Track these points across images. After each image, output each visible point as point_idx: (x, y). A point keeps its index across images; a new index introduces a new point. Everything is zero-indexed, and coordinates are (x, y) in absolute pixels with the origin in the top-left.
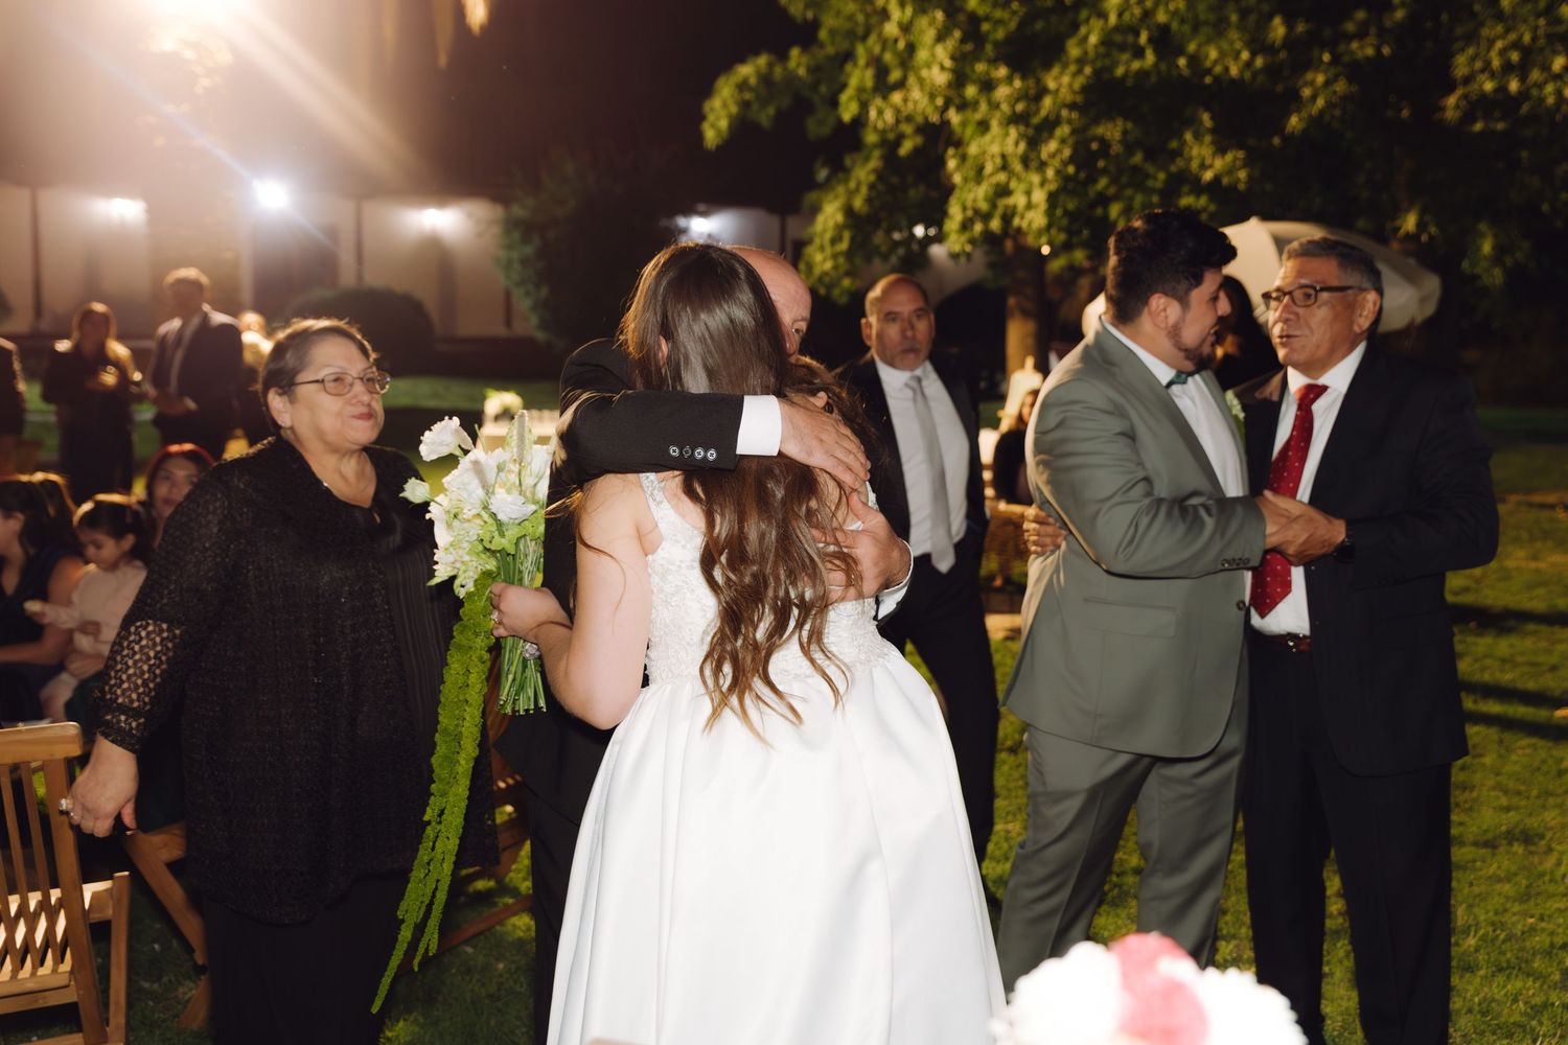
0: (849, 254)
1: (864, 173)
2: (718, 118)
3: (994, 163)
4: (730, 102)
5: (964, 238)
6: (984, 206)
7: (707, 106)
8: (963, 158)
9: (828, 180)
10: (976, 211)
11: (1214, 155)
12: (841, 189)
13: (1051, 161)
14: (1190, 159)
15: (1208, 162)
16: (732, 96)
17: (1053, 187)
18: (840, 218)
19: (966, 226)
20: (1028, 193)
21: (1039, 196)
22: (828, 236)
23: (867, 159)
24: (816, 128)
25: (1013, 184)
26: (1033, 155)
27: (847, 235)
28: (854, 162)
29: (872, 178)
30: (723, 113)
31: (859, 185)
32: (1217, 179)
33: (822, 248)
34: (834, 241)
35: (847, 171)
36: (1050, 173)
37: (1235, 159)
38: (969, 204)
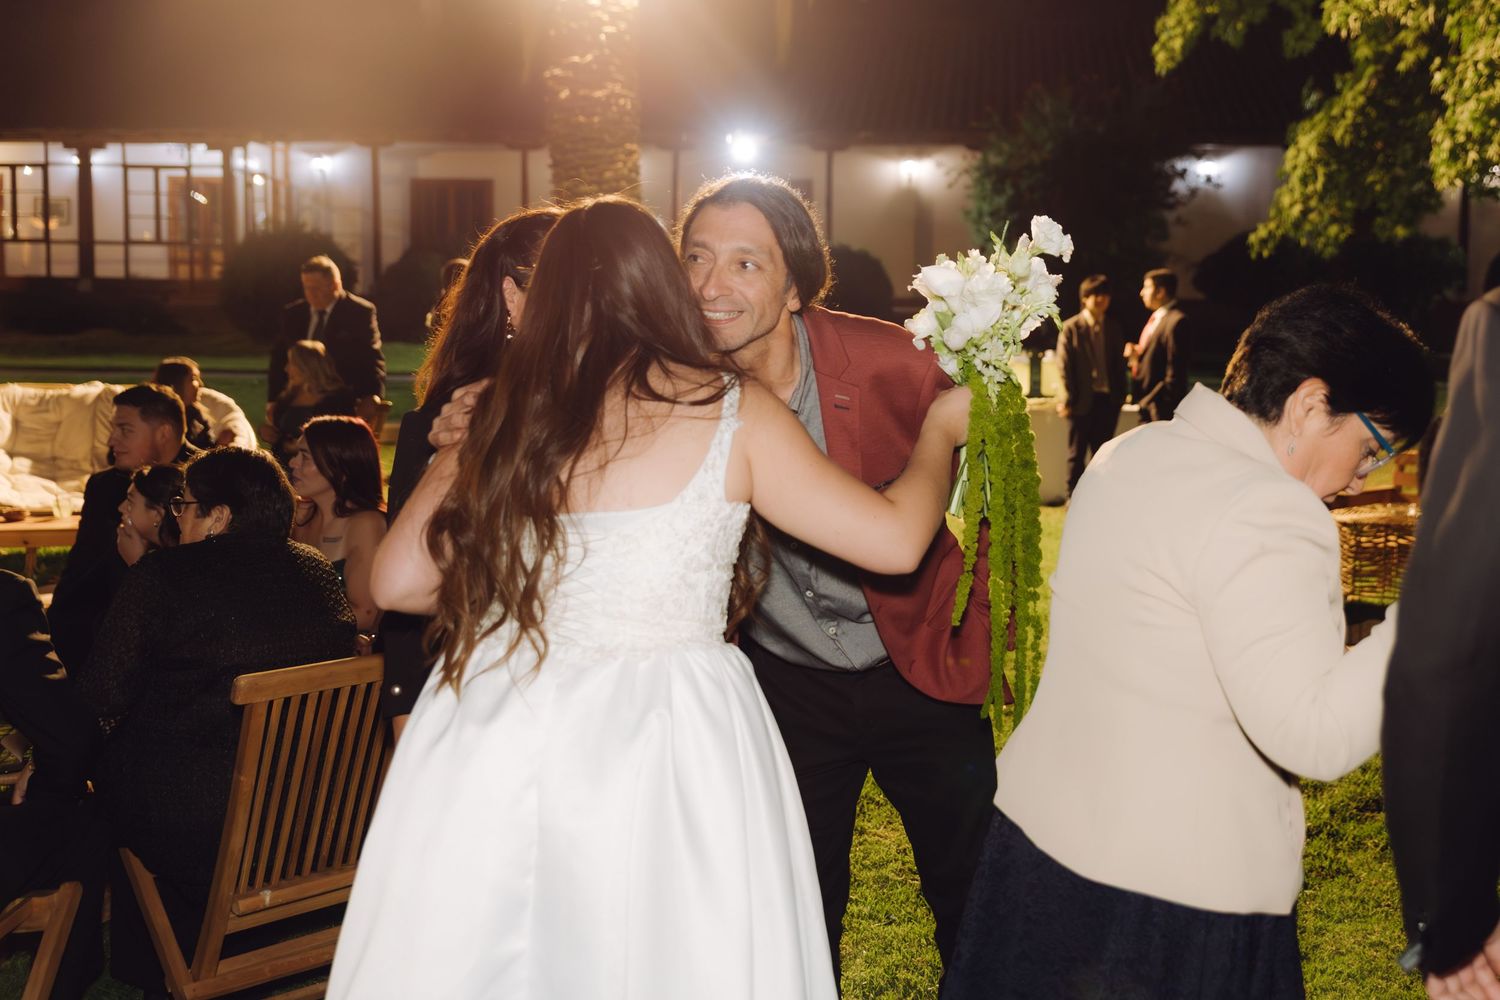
0: (1322, 197)
1: (1352, 97)
2: (1171, 38)
4: (1186, 18)
5: (1454, 170)
7: (1159, 25)
9: (1314, 108)
10: (1469, 135)
12: (1322, 118)
16: (1188, 10)
18: (1313, 151)
19: (1456, 154)
22: (1299, 173)
23: (1357, 80)
24: (1294, 44)
27: (1321, 171)
28: (1344, 82)
29: (1361, 100)
30: (1179, 30)
31: (1345, 109)
33: (1292, 191)
34: (1305, 181)
35: (1333, 94)
38: (1461, 128)
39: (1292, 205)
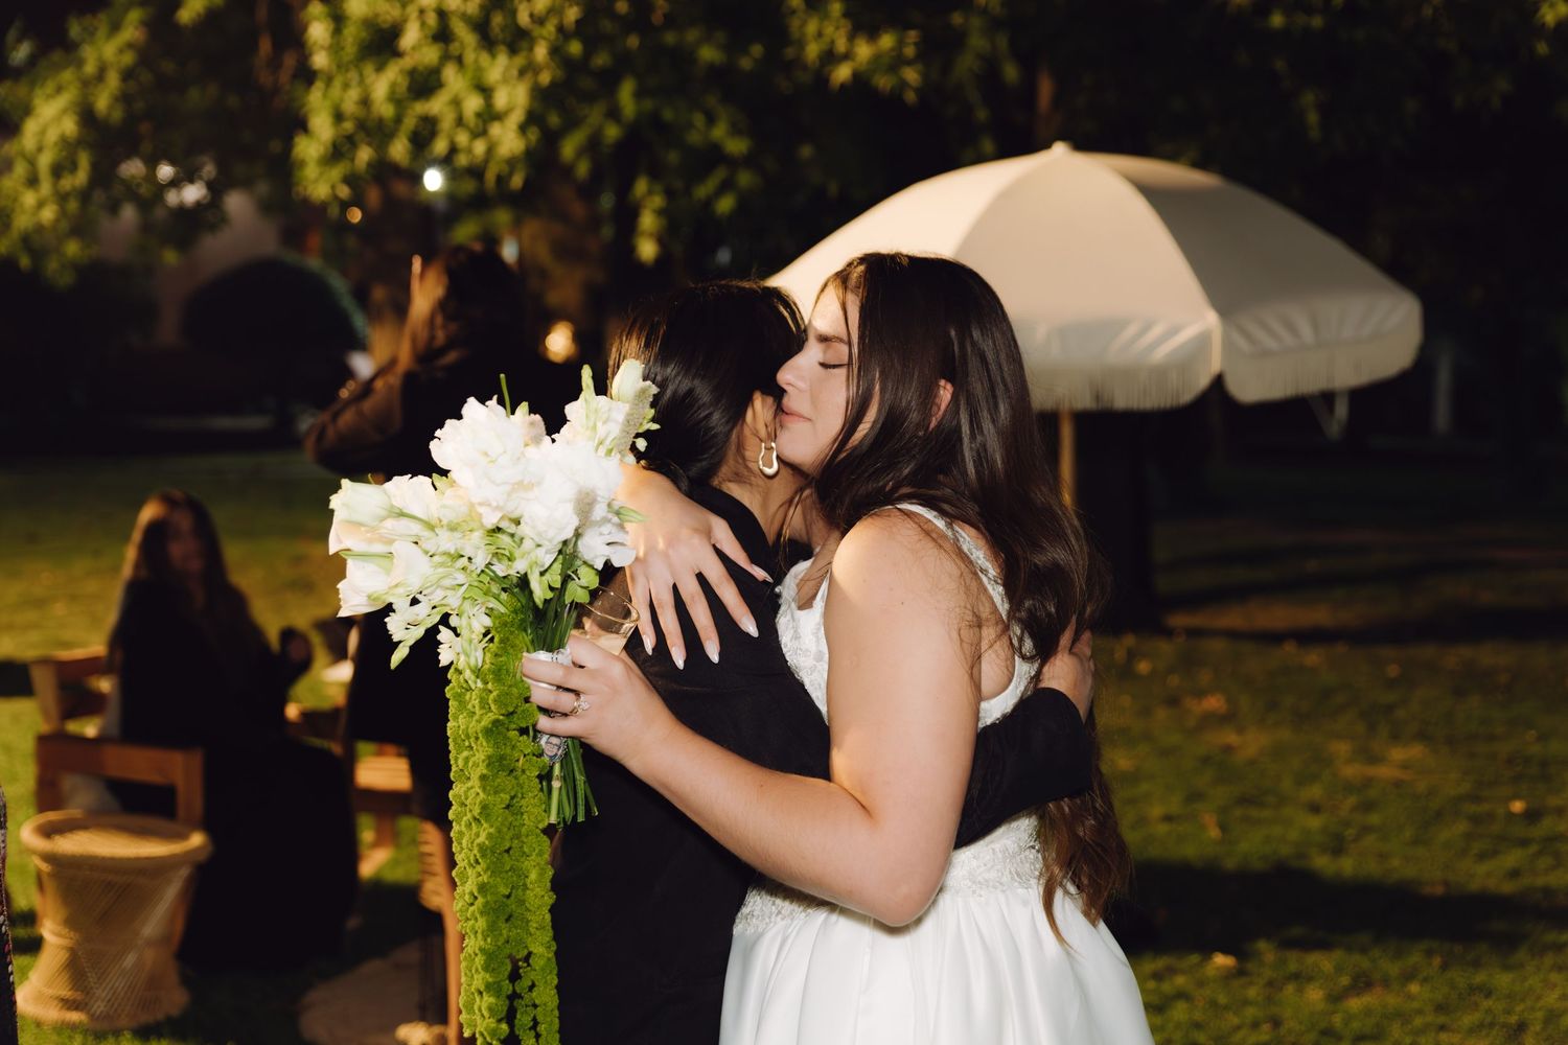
0: (85, 195)
1: (110, 49)
3: (423, 24)
5: (336, 173)
6: (386, 110)
8: (338, 19)
9: (33, 61)
11: (851, 38)
12: (67, 75)
13: (537, 31)
14: (801, 44)
15: (841, 45)
17: (545, 78)
18: (69, 126)
19: (338, 152)
20: (485, 91)
21: (513, 97)
22: (45, 161)
23: (115, 27)
25: (450, 73)
26: (497, 20)
27: (84, 161)
28: (90, 33)
29: (128, 59)
31: (102, 68)
32: (860, 80)
33: (33, 181)
34: (57, 171)
35: (70, 48)
36: (541, 52)
37: (901, 43)
39: (40, 205)
